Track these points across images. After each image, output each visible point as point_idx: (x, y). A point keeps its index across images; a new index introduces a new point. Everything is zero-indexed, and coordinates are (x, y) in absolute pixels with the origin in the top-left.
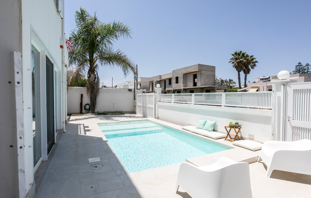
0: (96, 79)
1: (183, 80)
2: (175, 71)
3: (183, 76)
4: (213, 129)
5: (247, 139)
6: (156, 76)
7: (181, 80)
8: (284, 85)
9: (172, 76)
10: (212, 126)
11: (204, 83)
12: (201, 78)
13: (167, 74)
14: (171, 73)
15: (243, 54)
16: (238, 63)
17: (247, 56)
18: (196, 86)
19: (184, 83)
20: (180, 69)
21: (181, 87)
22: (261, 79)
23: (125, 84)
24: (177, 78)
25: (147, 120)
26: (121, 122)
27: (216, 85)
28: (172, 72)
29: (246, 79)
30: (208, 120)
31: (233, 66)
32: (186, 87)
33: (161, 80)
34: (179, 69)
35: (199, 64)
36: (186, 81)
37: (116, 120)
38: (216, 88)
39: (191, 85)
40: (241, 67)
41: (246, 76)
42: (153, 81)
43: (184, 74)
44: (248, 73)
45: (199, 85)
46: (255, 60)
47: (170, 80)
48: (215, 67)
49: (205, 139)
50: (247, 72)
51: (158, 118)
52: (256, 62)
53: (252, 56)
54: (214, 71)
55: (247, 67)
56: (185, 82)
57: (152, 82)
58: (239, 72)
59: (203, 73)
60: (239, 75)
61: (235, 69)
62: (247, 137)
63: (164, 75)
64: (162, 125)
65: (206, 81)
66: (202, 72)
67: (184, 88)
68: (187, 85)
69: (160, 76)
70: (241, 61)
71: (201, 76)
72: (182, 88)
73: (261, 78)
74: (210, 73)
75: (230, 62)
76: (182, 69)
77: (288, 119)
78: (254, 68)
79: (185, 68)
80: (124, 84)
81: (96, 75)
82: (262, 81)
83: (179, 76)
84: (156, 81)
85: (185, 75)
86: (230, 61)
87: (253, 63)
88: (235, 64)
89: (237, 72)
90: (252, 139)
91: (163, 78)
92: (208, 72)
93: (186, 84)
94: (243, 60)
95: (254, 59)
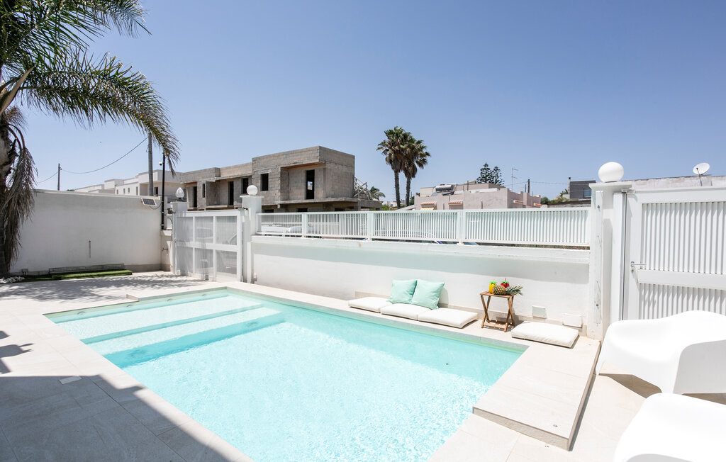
0: (17, 159)
1: (282, 183)
2: (259, 158)
3: (282, 173)
4: (436, 301)
5: (529, 319)
6: (205, 170)
7: (275, 183)
8: (624, 193)
9: (251, 172)
10: (435, 295)
11: (332, 193)
12: (325, 180)
13: (235, 167)
14: (247, 165)
15: (405, 136)
16: (395, 152)
17: (412, 140)
18: (313, 198)
19: (282, 190)
20: (274, 156)
21: (274, 200)
22: (437, 190)
23: (103, 185)
24: (265, 178)
25: (226, 288)
26: (140, 300)
27: (357, 197)
28: (251, 161)
29: (408, 188)
30: (419, 281)
31: (386, 159)
32: (288, 199)
33: (219, 181)
34: (269, 156)
35: (320, 148)
36: (288, 185)
37: (109, 298)
38: (359, 205)
39: (299, 197)
40: (401, 163)
41: (409, 183)
42: (196, 183)
43: (282, 168)
44: (414, 176)
45: (320, 197)
46: (424, 151)
47: (246, 182)
48: (353, 157)
49: (434, 330)
50: (411, 174)
51: (253, 281)
52: (427, 154)
53: (419, 142)
54: (353, 167)
55: (410, 163)
56: (285, 189)
57: (194, 185)
58: (397, 172)
59: (330, 170)
60: (397, 178)
61: (390, 166)
62: (529, 314)
63: (228, 168)
64: (281, 299)
65: (336, 187)
66: (328, 166)
67: (282, 202)
68: (291, 194)
69: (218, 171)
70: (403, 150)
71: (324, 176)
72: (278, 202)
73: (438, 187)
74: (344, 171)
75: (379, 148)
76: (278, 156)
77: (631, 269)
78: (424, 166)
79: (287, 154)
80: (100, 188)
81: (14, 145)
82: (440, 194)
83: (269, 172)
84: (207, 182)
85: (287, 172)
86: (380, 146)
87: (422, 155)
88: (390, 155)
89: (393, 172)
90: (539, 317)
91: (225, 176)
92: (340, 167)
93: (288, 192)
94: (405, 149)
95: (423, 147)
